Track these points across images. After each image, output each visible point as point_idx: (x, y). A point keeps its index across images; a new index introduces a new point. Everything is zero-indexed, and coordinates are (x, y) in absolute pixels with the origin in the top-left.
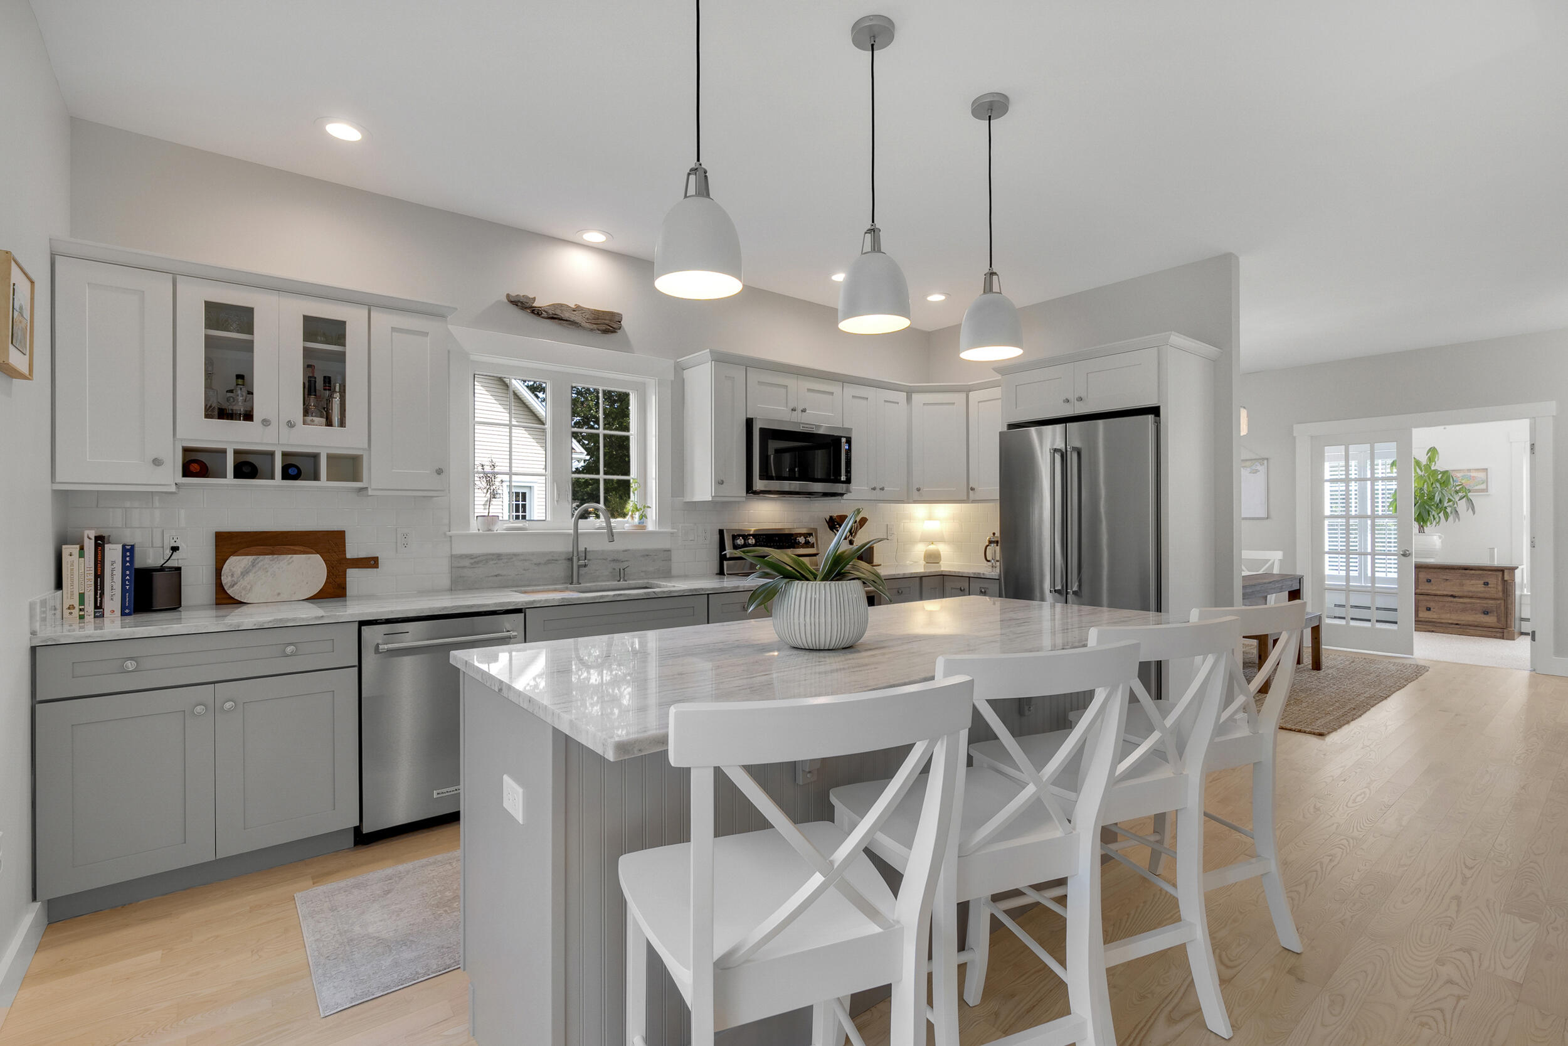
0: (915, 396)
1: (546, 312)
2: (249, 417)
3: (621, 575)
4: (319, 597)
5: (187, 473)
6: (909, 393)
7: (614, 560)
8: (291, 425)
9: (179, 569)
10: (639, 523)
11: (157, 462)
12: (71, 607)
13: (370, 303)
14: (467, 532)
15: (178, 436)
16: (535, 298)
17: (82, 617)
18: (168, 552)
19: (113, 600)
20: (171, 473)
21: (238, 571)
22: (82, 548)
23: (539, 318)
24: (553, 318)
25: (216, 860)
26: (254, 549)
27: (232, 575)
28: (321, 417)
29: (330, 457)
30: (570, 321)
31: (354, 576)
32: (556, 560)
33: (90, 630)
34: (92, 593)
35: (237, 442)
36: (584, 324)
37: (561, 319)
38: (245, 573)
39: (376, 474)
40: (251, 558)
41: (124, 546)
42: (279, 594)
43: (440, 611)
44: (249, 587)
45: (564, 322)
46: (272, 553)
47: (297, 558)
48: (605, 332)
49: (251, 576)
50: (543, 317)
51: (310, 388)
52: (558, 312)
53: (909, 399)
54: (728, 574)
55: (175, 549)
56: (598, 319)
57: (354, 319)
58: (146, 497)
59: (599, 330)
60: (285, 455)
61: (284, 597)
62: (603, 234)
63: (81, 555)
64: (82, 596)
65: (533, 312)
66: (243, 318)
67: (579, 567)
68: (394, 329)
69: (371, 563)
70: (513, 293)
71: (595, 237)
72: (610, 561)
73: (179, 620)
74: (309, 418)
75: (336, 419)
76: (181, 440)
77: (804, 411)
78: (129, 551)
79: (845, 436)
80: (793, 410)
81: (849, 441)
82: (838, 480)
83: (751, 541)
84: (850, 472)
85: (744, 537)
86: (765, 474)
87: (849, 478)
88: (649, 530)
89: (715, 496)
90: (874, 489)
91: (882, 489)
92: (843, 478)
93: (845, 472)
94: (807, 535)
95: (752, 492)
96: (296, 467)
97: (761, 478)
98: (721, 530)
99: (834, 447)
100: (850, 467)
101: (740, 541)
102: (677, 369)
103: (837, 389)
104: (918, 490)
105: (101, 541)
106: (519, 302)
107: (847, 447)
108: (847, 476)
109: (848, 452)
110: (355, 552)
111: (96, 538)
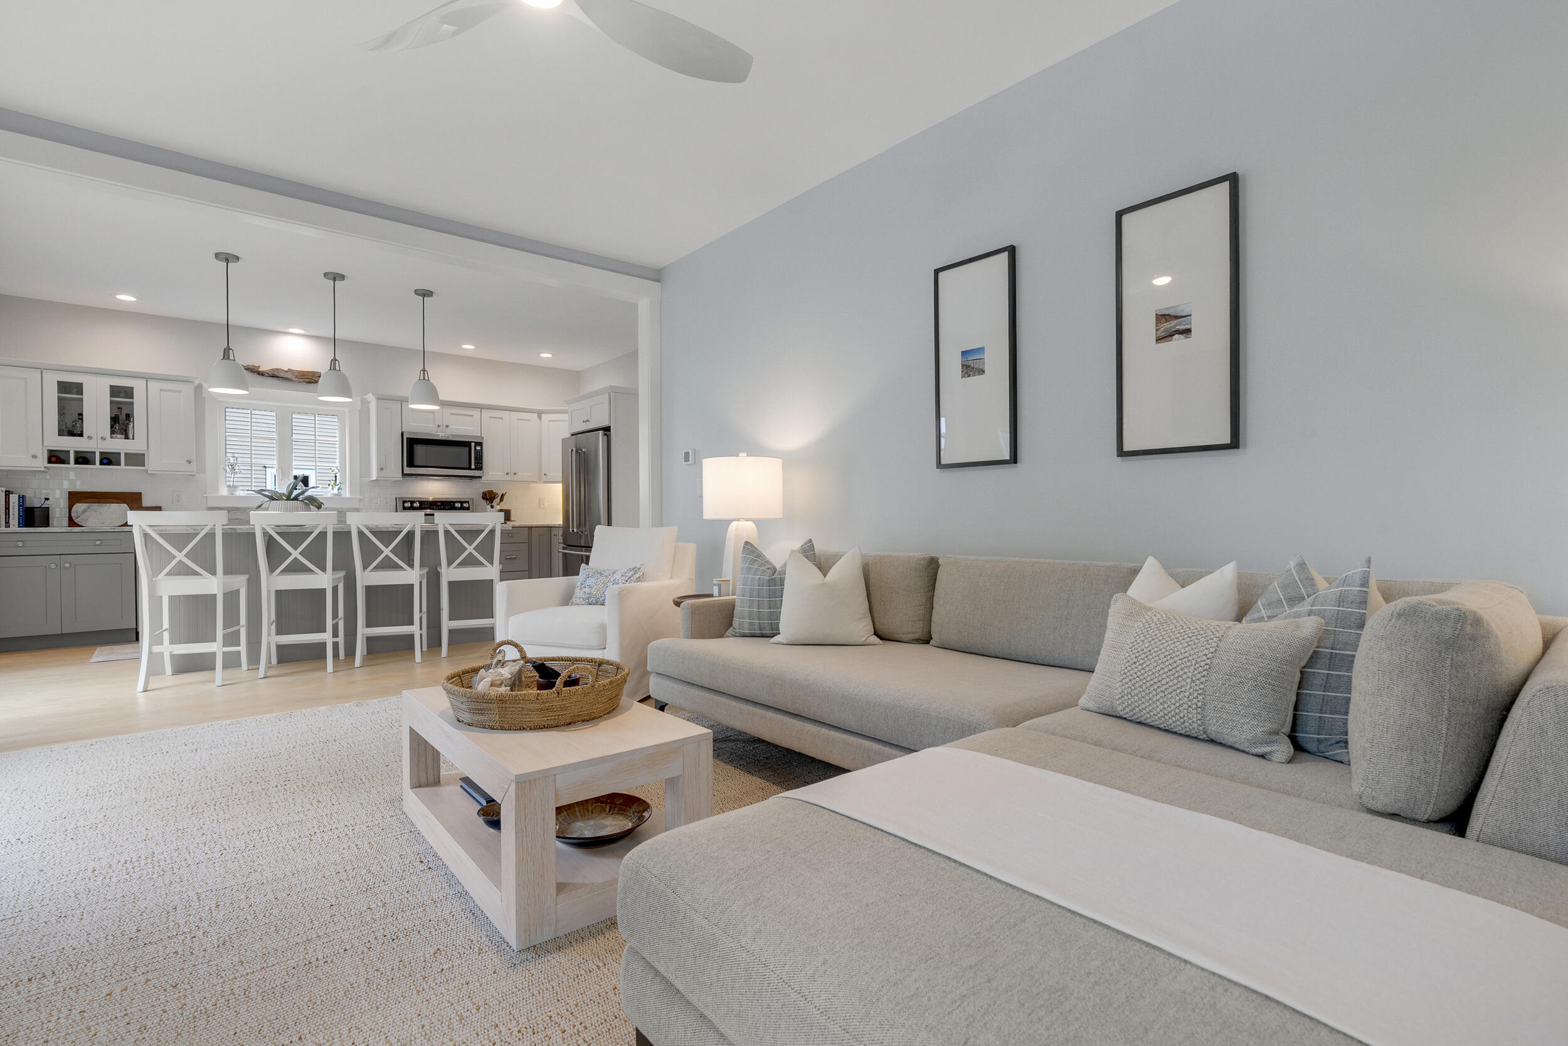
0: (544, 416)
1: (267, 373)
2: (81, 435)
5: (50, 461)
6: (540, 414)
8: (103, 438)
9: (48, 508)
10: (338, 492)
11: (34, 457)
13: (147, 378)
14: (217, 495)
15: (45, 444)
16: (260, 366)
18: (43, 500)
20: (41, 462)
21: (80, 510)
23: (265, 377)
25: (62, 634)
26: (89, 500)
27: (77, 513)
28: (122, 434)
29: (126, 454)
30: (284, 377)
34: (4, 516)
36: (294, 379)
37: (278, 377)
38: (84, 512)
39: (152, 464)
40: (87, 504)
41: (19, 496)
42: (103, 523)
44: (86, 519)
45: (281, 378)
47: (114, 505)
48: (309, 382)
49: (88, 513)
50: (267, 376)
51: (114, 420)
52: (276, 373)
53: (540, 417)
55: (47, 499)
56: (304, 376)
57: (138, 386)
58: (34, 473)
59: (305, 382)
60: (101, 453)
61: (106, 524)
65: (258, 373)
66: (78, 388)
68: (161, 390)
69: (155, 509)
70: (249, 365)
71: (300, 330)
73: (49, 528)
74: (114, 436)
75: (131, 437)
76: (47, 446)
77: (447, 427)
78: (22, 498)
79: (476, 441)
80: (439, 426)
81: (480, 444)
82: (470, 468)
83: (417, 505)
84: (482, 463)
85: (412, 502)
86: (411, 464)
87: (479, 467)
88: (343, 496)
89: (378, 477)
90: (507, 474)
91: (515, 474)
92: (473, 467)
93: (475, 463)
94: (465, 502)
95: (404, 475)
96: (108, 459)
97: (407, 466)
98: (396, 498)
99: (468, 448)
100: (482, 460)
101: (408, 505)
102: (365, 403)
103: (476, 413)
104: (545, 474)
105: (9, 493)
106: (249, 369)
107: (480, 448)
108: (478, 465)
109: (479, 451)
110: (147, 503)
111: (6, 491)
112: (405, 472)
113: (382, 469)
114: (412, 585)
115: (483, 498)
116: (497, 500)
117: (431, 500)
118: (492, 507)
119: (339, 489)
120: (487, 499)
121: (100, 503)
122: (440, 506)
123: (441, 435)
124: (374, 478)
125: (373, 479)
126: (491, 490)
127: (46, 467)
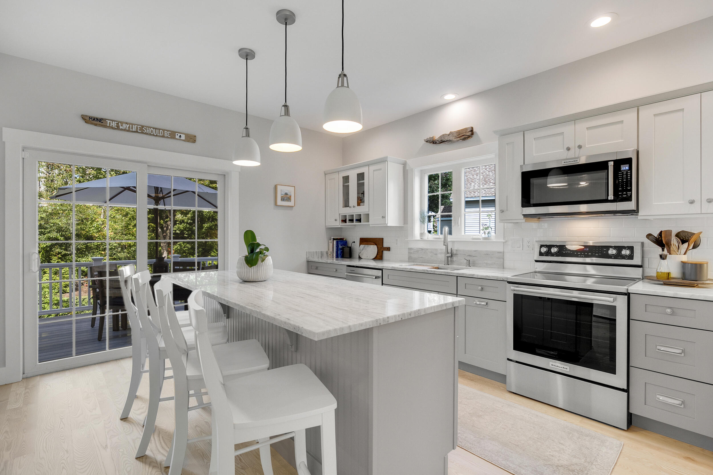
1: (438, 141)
2: (349, 206)
4: (375, 259)
5: (342, 222)
7: (469, 256)
8: (354, 207)
9: (350, 247)
13: (368, 164)
16: (433, 137)
17: (330, 257)
18: (352, 243)
19: (334, 255)
20: (339, 223)
24: (442, 142)
27: (361, 250)
29: (363, 215)
30: (448, 141)
31: (385, 253)
32: (442, 253)
33: (329, 261)
35: (349, 213)
36: (454, 139)
38: (363, 250)
39: (371, 220)
40: (364, 245)
42: (367, 257)
44: (363, 254)
45: (446, 142)
46: (367, 244)
48: (464, 139)
50: (438, 143)
52: (443, 139)
55: (354, 242)
56: (460, 134)
57: (366, 171)
59: (461, 140)
60: (356, 215)
62: (452, 94)
63: (331, 244)
64: (331, 252)
65: (434, 143)
68: (374, 171)
69: (388, 249)
70: (426, 138)
71: (449, 97)
72: (467, 256)
74: (358, 204)
76: (340, 214)
77: (580, 147)
79: (616, 159)
80: (568, 149)
81: (627, 162)
83: (554, 250)
85: (550, 247)
86: (527, 203)
90: (692, 202)
92: (611, 197)
94: (624, 247)
95: (524, 216)
96: (359, 219)
97: (523, 206)
100: (632, 186)
101: (545, 250)
103: (630, 117)
105: (334, 239)
106: (428, 141)
107: (627, 168)
108: (625, 194)
109: (627, 172)
110: (385, 245)
111: (333, 239)
113: (502, 211)
118: (662, 257)
126: (669, 230)
127: (341, 225)
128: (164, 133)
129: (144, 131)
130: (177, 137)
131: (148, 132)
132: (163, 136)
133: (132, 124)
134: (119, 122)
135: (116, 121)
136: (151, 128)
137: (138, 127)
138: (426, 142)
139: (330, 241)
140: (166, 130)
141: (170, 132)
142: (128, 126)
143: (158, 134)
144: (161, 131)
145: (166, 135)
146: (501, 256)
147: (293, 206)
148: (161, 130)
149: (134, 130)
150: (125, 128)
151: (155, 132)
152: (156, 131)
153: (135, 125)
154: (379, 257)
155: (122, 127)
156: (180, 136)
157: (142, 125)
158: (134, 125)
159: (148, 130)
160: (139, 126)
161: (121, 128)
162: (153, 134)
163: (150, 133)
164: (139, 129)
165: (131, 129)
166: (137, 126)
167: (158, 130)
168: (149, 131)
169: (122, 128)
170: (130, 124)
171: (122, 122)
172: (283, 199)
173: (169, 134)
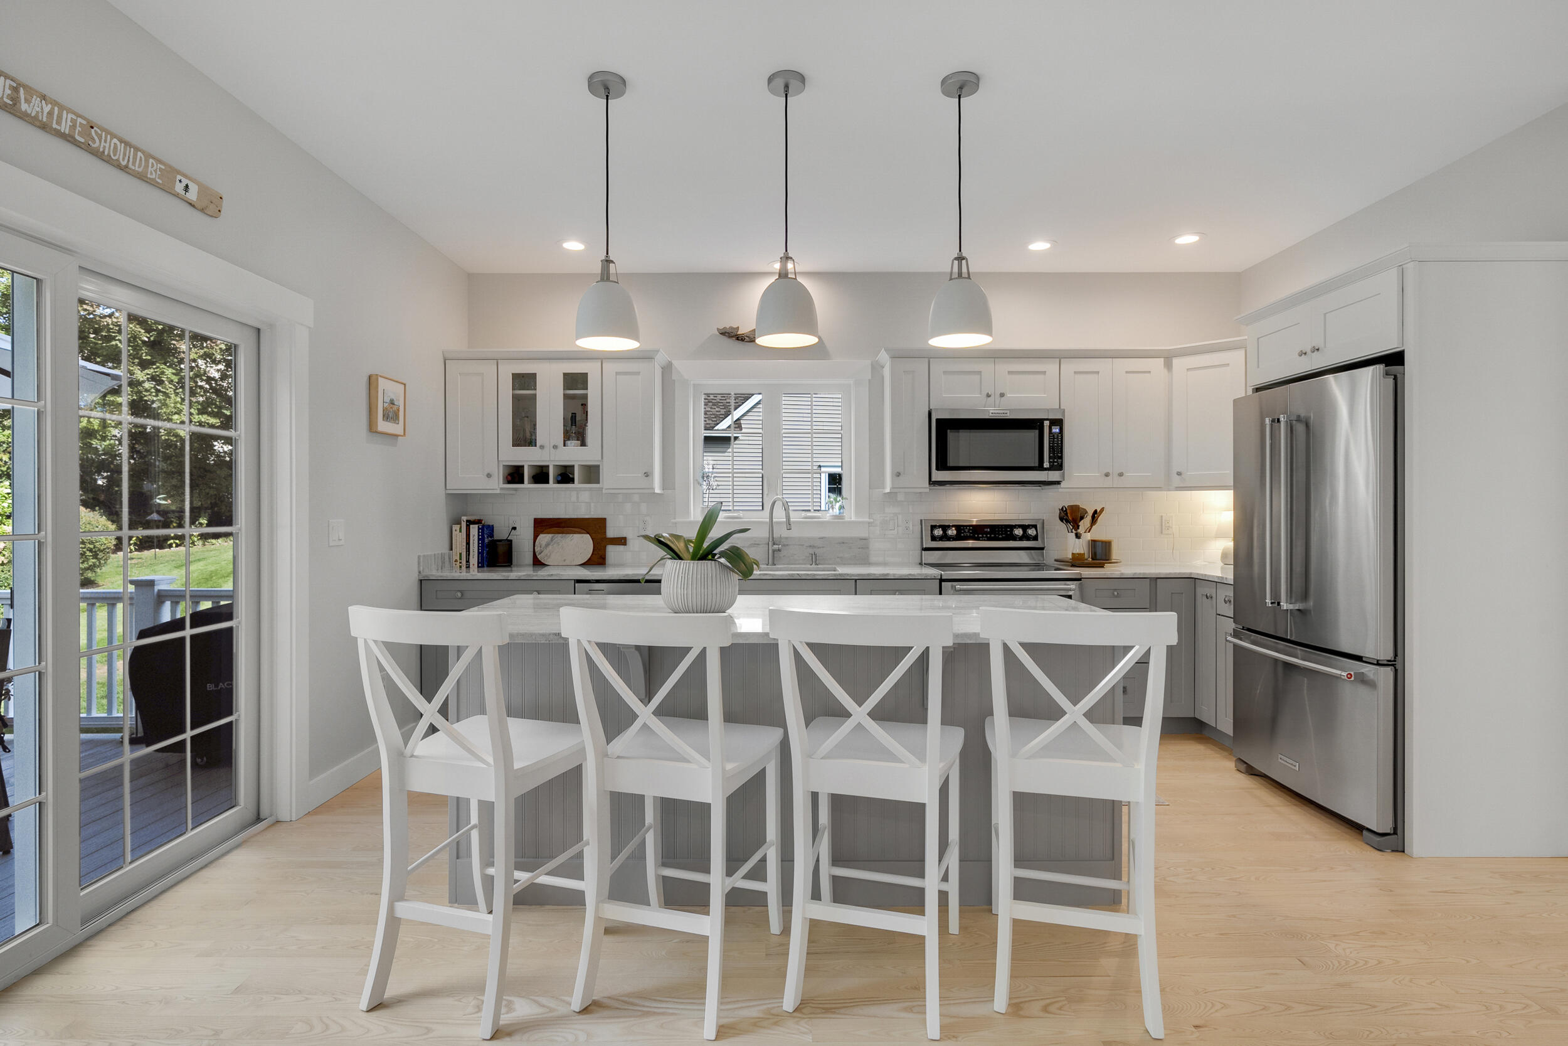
0: (1176, 362)
1: (747, 337)
2: (535, 443)
3: (815, 559)
4: (587, 564)
5: (508, 481)
6: (1168, 358)
7: (810, 546)
8: (555, 447)
9: (513, 540)
10: (839, 513)
11: (489, 476)
12: (456, 561)
13: (602, 358)
14: (688, 520)
15: (500, 458)
16: (738, 327)
17: (461, 567)
18: (510, 530)
19: (474, 560)
20: (497, 484)
21: (544, 544)
22: (461, 528)
23: (743, 343)
26: (553, 528)
27: (541, 547)
28: (578, 440)
29: (580, 468)
31: (612, 551)
32: (758, 544)
33: (464, 575)
34: (465, 555)
35: (531, 461)
38: (547, 545)
39: (606, 479)
40: (550, 535)
42: (565, 560)
43: (624, 577)
44: (549, 554)
47: (576, 535)
49: (550, 547)
50: (745, 342)
51: (568, 421)
53: (1168, 365)
54: (925, 564)
55: (514, 528)
57: (593, 370)
60: (555, 467)
61: (567, 562)
63: (460, 531)
64: (461, 554)
65: (738, 339)
66: (531, 381)
67: (774, 551)
68: (617, 373)
69: (622, 541)
70: (721, 327)
72: (807, 547)
73: (511, 571)
74: (568, 442)
75: (587, 443)
76: (502, 461)
77: (1002, 395)
78: (481, 529)
79: (1051, 417)
80: (988, 396)
81: (1058, 422)
82: (1040, 467)
83: (952, 532)
84: (1061, 458)
85: (945, 528)
86: (942, 465)
87: (1057, 464)
88: (847, 519)
89: (893, 488)
90: (1107, 475)
91: (1121, 475)
92: (1046, 465)
93: (1050, 457)
94: (1029, 526)
95: (932, 483)
96: (566, 476)
97: (937, 469)
98: (921, 521)
99: (1037, 431)
100: (1062, 453)
101: (938, 532)
102: (876, 368)
103: (1051, 367)
104: (1179, 474)
105: (469, 523)
106: (726, 332)
107: (1058, 430)
108: (1056, 462)
109: (1058, 435)
110: (611, 533)
111: (467, 521)
112: (933, 479)
113: (898, 474)
114: (922, 806)
115: (1061, 519)
116: (1085, 524)
117: (974, 523)
118: (1078, 536)
119: (842, 507)
120: (1067, 521)
121: (563, 533)
122: (990, 533)
123: (992, 411)
124: (888, 490)
125: (887, 492)
126: (1076, 505)
127: (501, 489)
128: (147, 166)
129: (94, 142)
130: (179, 188)
131: (104, 147)
132: (142, 177)
133: (62, 108)
134: (20, 85)
135: (12, 80)
136: (113, 136)
137: (78, 123)
138: (721, 334)
139: (456, 527)
140: (154, 158)
141: (163, 167)
142: (47, 109)
143: (130, 165)
144: (141, 157)
145: (151, 174)
146: (863, 544)
147: (397, 436)
148: (140, 151)
149: (65, 128)
150: (38, 112)
151: (125, 154)
152: (128, 151)
153: (69, 111)
154: (598, 559)
155: (26, 105)
156: (187, 186)
157: (90, 118)
158: (65, 112)
159: (105, 142)
160: (79, 120)
161: (23, 109)
162: (118, 160)
163: (109, 155)
164: (78, 129)
165: (54, 122)
166: (74, 117)
167: (132, 149)
168: (107, 145)
169: (29, 112)
170: (55, 103)
171: (30, 88)
172: (386, 417)
173: (158, 172)
